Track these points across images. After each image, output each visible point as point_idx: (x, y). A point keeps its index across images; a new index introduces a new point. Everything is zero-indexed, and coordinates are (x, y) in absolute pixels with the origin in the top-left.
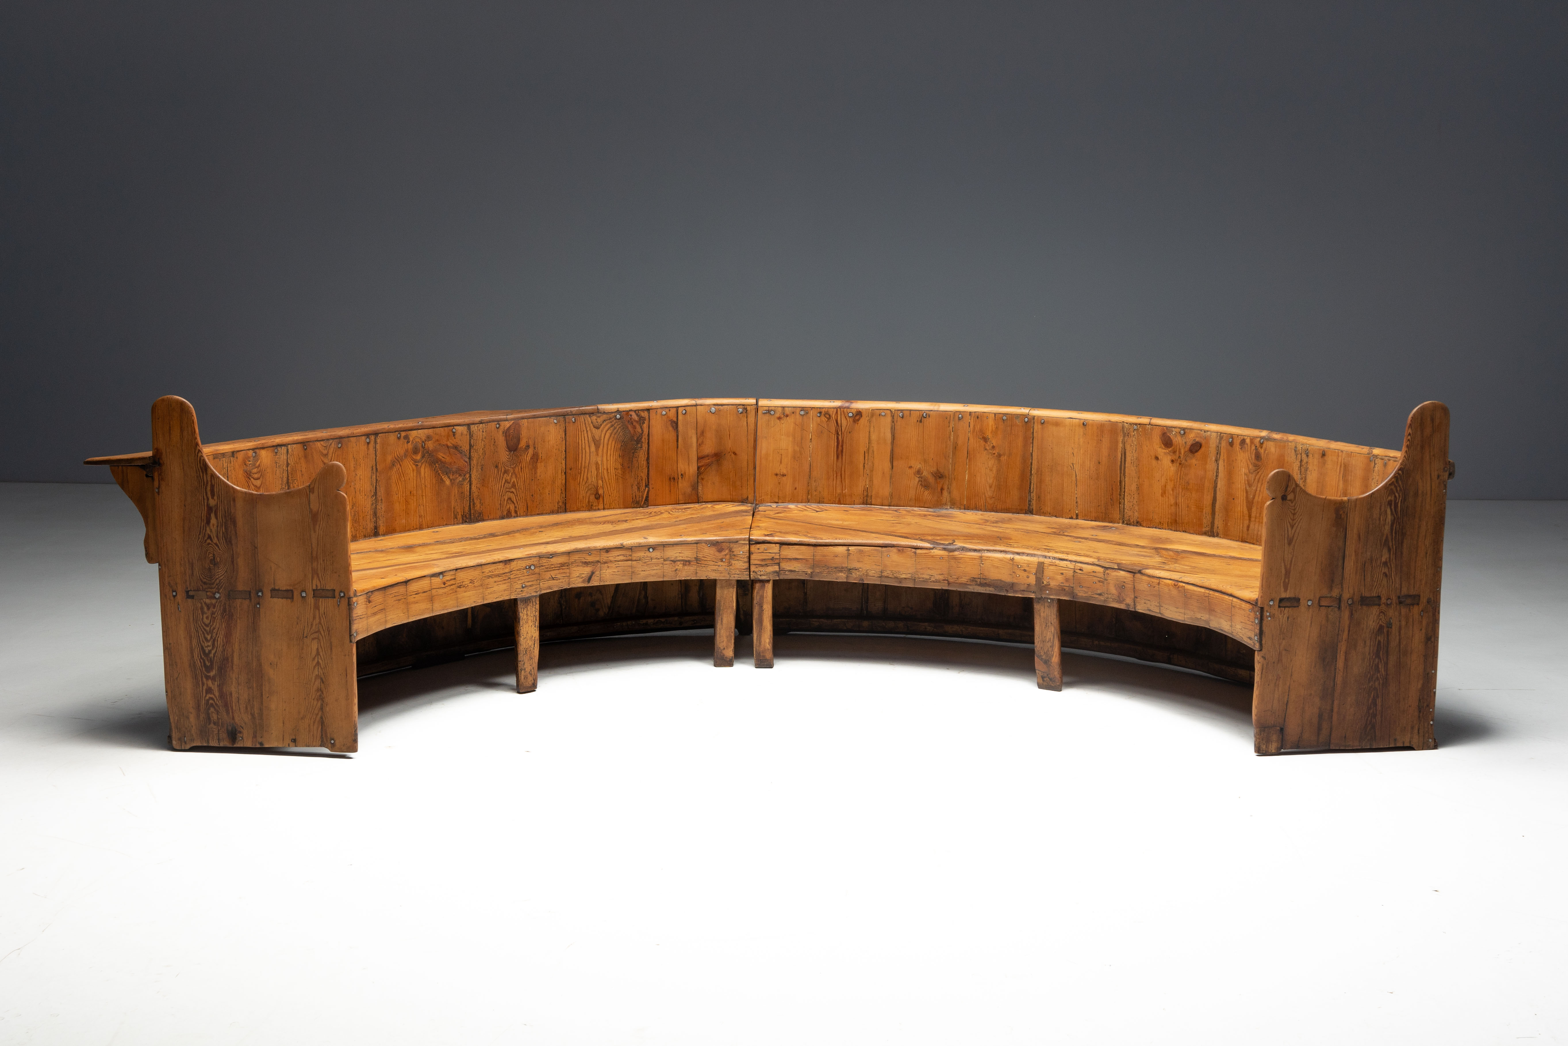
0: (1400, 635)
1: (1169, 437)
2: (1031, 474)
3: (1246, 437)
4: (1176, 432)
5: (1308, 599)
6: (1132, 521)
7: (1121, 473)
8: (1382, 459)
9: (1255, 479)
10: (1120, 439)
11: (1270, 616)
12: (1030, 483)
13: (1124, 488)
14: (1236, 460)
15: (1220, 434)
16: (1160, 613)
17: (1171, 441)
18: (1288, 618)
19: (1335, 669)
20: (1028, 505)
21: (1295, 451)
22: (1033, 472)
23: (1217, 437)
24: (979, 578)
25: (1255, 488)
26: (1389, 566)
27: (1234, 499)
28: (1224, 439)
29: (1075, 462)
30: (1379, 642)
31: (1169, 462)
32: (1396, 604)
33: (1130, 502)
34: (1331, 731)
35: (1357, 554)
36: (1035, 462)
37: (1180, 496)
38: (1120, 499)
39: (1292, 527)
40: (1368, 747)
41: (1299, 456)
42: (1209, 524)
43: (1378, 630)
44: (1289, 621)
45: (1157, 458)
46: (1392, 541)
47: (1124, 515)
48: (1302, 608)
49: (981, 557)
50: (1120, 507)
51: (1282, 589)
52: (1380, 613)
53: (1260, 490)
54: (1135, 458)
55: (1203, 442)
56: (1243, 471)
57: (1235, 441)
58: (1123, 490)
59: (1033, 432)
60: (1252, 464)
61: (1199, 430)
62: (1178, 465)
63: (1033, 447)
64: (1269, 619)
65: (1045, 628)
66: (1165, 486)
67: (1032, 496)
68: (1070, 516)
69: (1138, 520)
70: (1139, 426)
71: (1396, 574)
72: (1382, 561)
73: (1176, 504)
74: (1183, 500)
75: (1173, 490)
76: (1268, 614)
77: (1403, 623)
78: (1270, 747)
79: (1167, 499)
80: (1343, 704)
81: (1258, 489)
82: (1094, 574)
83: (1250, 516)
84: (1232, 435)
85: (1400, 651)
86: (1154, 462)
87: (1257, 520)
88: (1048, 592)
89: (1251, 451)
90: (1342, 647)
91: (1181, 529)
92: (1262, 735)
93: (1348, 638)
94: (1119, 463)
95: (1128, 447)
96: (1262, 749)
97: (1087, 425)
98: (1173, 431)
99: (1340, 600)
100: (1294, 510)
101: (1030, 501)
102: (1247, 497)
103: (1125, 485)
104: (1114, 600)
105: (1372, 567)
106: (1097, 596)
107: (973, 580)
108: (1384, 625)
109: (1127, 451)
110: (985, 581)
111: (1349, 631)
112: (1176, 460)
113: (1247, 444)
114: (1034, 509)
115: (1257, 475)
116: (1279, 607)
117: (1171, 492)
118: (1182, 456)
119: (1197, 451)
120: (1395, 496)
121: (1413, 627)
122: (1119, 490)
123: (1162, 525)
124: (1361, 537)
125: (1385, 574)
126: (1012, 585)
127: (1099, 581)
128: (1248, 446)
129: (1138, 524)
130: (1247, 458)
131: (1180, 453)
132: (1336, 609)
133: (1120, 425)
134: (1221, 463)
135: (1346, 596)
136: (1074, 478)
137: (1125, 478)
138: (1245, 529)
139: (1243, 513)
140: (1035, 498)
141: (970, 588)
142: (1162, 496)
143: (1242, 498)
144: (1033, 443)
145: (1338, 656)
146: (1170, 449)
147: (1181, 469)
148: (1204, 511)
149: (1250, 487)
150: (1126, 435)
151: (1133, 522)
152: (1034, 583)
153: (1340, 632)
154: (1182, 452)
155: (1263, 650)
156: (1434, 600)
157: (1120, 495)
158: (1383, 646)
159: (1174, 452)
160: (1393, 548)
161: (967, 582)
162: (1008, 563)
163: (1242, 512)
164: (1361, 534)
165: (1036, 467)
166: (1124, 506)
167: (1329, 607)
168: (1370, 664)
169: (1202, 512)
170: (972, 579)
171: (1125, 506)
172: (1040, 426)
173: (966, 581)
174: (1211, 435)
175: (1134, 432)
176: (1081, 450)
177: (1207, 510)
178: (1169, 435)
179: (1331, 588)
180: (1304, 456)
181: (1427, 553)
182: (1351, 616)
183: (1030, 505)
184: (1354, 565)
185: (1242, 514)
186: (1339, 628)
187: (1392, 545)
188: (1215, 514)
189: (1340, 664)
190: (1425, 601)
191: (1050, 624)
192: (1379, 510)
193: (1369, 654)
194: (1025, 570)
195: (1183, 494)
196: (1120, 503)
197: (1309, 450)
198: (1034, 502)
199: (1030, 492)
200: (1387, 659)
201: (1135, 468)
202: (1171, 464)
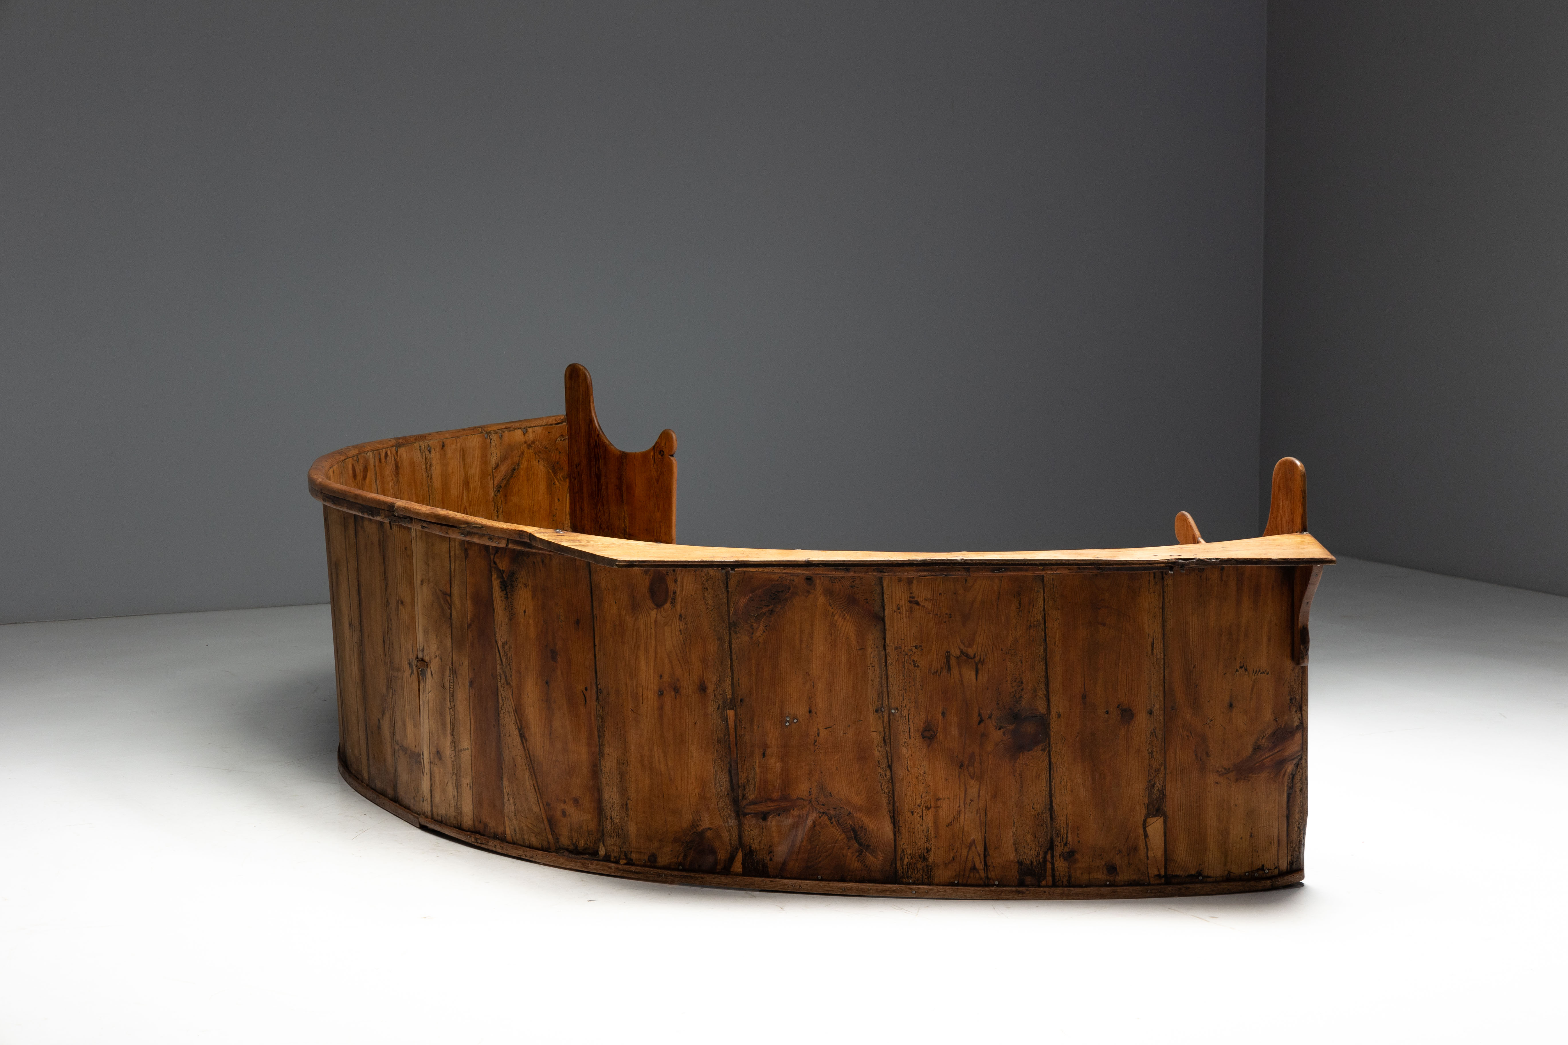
8: (496, 433)
9: (398, 490)
21: (420, 450)
41: (424, 454)
60: (395, 475)
130: (392, 470)
180: (427, 453)
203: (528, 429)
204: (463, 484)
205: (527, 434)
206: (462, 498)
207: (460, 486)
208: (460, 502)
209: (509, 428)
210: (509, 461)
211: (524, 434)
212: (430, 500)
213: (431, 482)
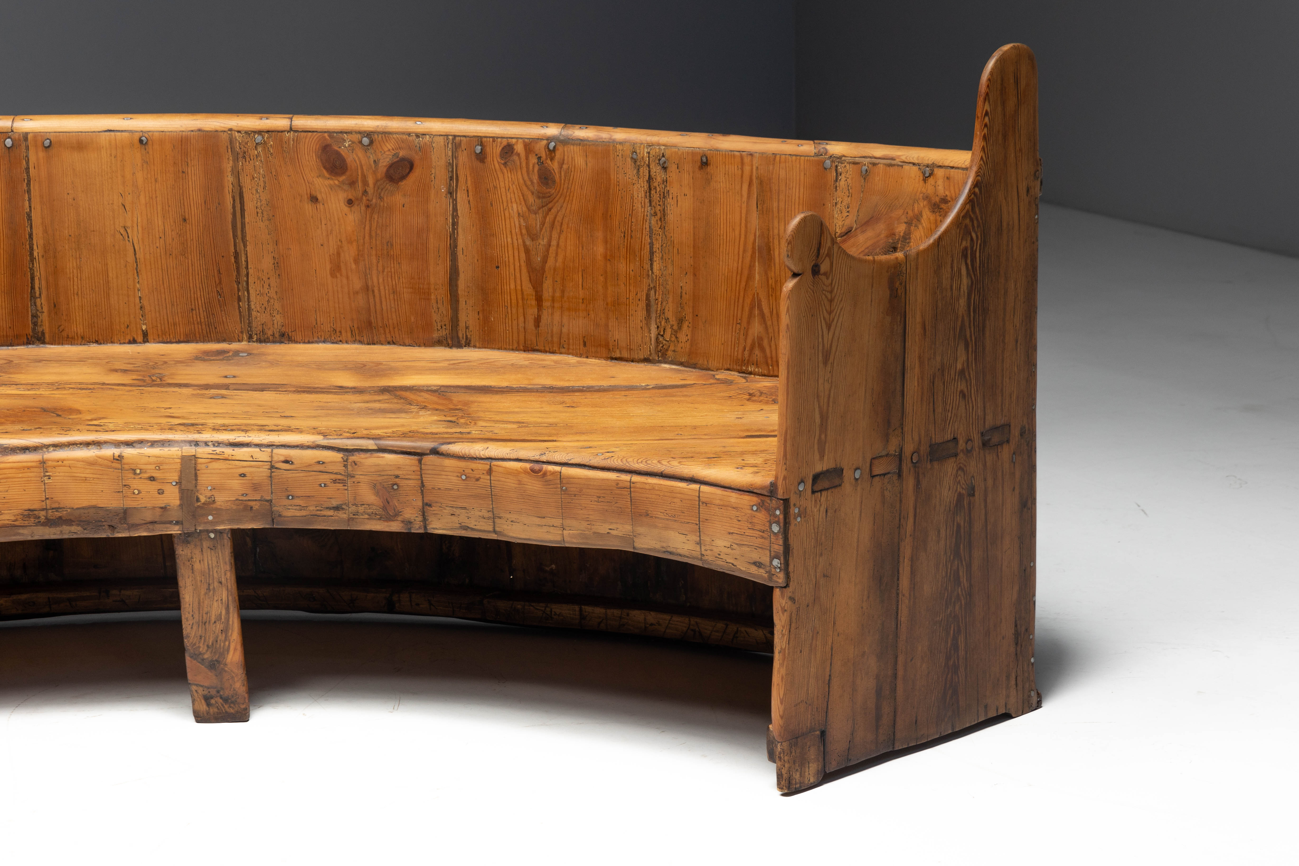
0: (986, 506)
1: (338, 154)
2: (32, 259)
3: (514, 140)
4: (353, 142)
5: (854, 467)
6: (270, 333)
7: (235, 236)
9: (543, 224)
10: (228, 166)
11: (799, 515)
12: (33, 279)
13: (247, 268)
14: (495, 187)
15: (453, 139)
16: (495, 532)
17: (343, 160)
18: (827, 511)
19: (898, 594)
20: (31, 325)
21: (635, 161)
22: (35, 254)
23: (446, 146)
24: (43, 510)
25: (545, 240)
26: (968, 377)
27: (498, 267)
28: (463, 147)
29: (129, 224)
30: (959, 526)
31: (342, 204)
32: (979, 449)
33: (262, 294)
34: (895, 716)
35: (921, 363)
36: (38, 233)
37: (374, 272)
38: (239, 290)
39: (829, 327)
40: (950, 732)
41: (644, 171)
42: (447, 323)
43: (957, 505)
44: (828, 518)
45: (314, 199)
46: (970, 328)
47: (249, 323)
48: (847, 486)
49: (43, 462)
50: (239, 307)
51: (817, 456)
52: (957, 471)
53: (558, 245)
54: (264, 202)
55: (416, 158)
56: (515, 210)
57: (488, 150)
58: (244, 272)
59: (28, 169)
60: (533, 193)
61: (403, 133)
62: (363, 208)
63: (30, 200)
64: (799, 519)
65: (206, 594)
66: (339, 254)
67: (38, 303)
68: (129, 337)
69: (283, 329)
70: (266, 135)
71: (977, 390)
72: (958, 368)
73: (367, 289)
74: (381, 280)
75: (356, 261)
76: (797, 511)
77: (990, 482)
78: (807, 774)
79: (345, 281)
80: (911, 660)
81: (554, 243)
82: (321, 468)
83: (539, 300)
84: (481, 137)
85: (987, 537)
86: (308, 207)
87: (556, 305)
88: (210, 518)
89: (528, 167)
90: (907, 550)
91: (383, 339)
92: (793, 754)
93: (914, 530)
94: (230, 217)
95: (246, 181)
96: (794, 782)
97: (150, 142)
98: (345, 141)
99: (900, 457)
100: (831, 292)
101: (35, 316)
102: (529, 261)
103: (247, 261)
104: (372, 516)
105: (944, 383)
106: (331, 513)
107: (30, 514)
108: (964, 492)
109: (244, 190)
110: (58, 514)
111: (915, 516)
112: (357, 199)
113: (518, 155)
114: (47, 331)
115: (547, 214)
116: (813, 492)
117: (354, 266)
118: (370, 190)
119: (403, 178)
120: (972, 239)
121: (1003, 487)
122: (235, 274)
123: (338, 334)
124: (927, 328)
125: (963, 394)
126: (125, 514)
127: (335, 481)
128: (520, 159)
129: (284, 337)
130: (521, 181)
131: (365, 183)
132: (895, 477)
133: (225, 136)
134: (461, 196)
135: (909, 449)
136: (130, 258)
137: (245, 246)
138: (531, 325)
139: (522, 294)
140: (45, 309)
141: (22, 534)
142: (333, 275)
143: (517, 264)
144: (29, 191)
145: (901, 569)
146: (342, 178)
147: (371, 217)
148: (433, 297)
149: (533, 240)
150: (240, 156)
151: (273, 335)
152: (178, 502)
153: (902, 520)
154: (371, 181)
155: (791, 584)
156: (1029, 430)
157: (238, 283)
158: (964, 532)
159: (352, 184)
160: (971, 340)
161: (16, 520)
162: (111, 467)
163: (519, 293)
164: (927, 323)
165: (41, 242)
166: (249, 305)
167: (884, 475)
168: (947, 573)
169: (429, 299)
170: (26, 513)
171: (252, 304)
172: (41, 154)
173: (13, 518)
174: (432, 142)
175: (256, 149)
176: (142, 197)
177: (440, 293)
178: (336, 148)
179: (886, 438)
180: (656, 170)
181: (1017, 342)
182: (917, 485)
183: (35, 324)
184: (918, 385)
185: (520, 297)
186: (900, 515)
187: (971, 336)
188: (457, 301)
189: (905, 583)
190: (1017, 434)
191: (216, 584)
192: (949, 270)
193: (946, 553)
194: (152, 479)
195: (380, 268)
196: (239, 299)
197: (667, 156)
198: (44, 317)
199: (33, 297)
200: (970, 557)
201: (267, 223)
202: (346, 209)
203: (936, 171)
204: (754, 248)
205: (931, 181)
206: (750, 277)
207: (744, 251)
208: (743, 284)
209: (893, 159)
210: (881, 228)
211: (925, 179)
212: (651, 260)
213: (662, 228)
